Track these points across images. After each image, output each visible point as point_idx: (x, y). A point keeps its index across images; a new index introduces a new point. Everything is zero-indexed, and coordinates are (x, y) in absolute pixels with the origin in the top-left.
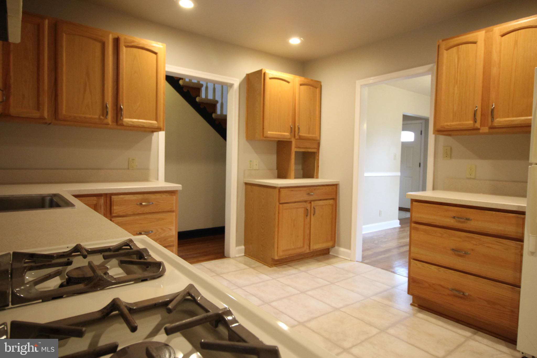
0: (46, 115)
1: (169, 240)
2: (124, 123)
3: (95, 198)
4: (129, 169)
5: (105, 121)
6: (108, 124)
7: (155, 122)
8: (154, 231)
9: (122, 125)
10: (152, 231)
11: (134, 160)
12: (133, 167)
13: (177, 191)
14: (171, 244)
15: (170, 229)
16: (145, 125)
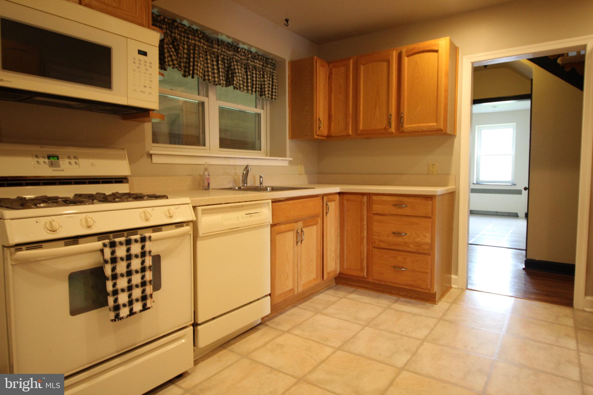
0: (350, 133)
1: (423, 246)
2: (405, 131)
3: (360, 196)
4: (428, 174)
5: (390, 130)
6: (392, 133)
7: (435, 124)
8: (408, 234)
9: (403, 132)
10: (406, 234)
11: (434, 165)
12: (432, 172)
13: (435, 196)
14: (426, 252)
15: (425, 236)
16: (425, 129)
